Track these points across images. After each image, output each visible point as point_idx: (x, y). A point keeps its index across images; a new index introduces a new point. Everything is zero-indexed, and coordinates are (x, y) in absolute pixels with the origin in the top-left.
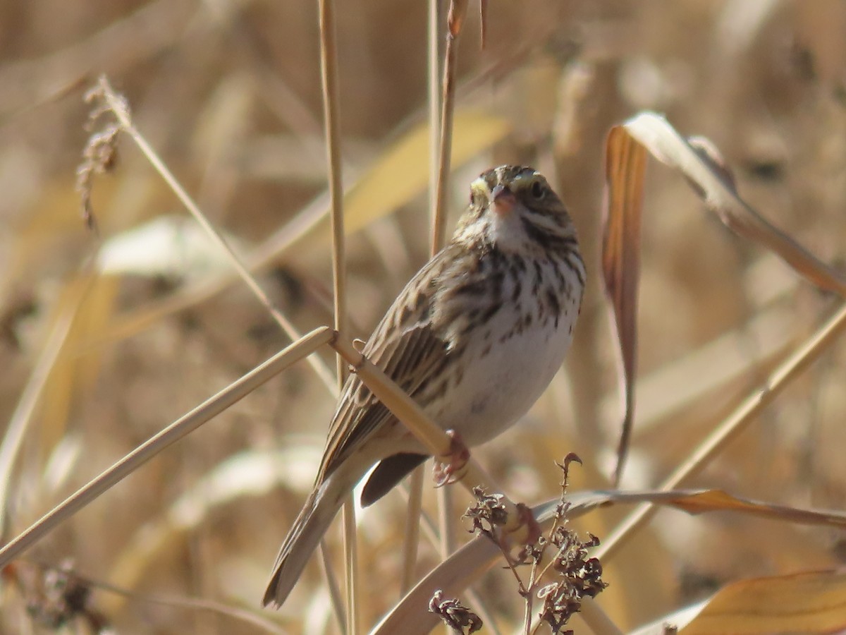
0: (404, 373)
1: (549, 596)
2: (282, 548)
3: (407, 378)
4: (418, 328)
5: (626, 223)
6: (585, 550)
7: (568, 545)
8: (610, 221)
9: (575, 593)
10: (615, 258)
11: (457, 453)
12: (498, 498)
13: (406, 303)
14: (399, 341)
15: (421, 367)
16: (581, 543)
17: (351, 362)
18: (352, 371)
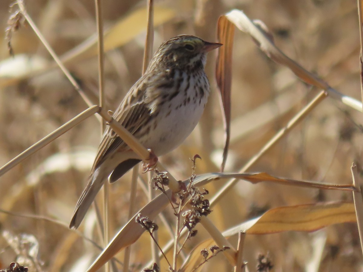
0: (131, 124)
1: (187, 216)
2: (78, 202)
3: (132, 126)
4: (138, 105)
5: (226, 57)
6: (203, 196)
7: (195, 194)
8: (219, 57)
9: (198, 215)
10: (221, 73)
11: (152, 159)
12: (165, 174)
13: (133, 94)
14: (129, 110)
15: (139, 121)
16: (201, 193)
17: (107, 120)
18: (107, 124)
